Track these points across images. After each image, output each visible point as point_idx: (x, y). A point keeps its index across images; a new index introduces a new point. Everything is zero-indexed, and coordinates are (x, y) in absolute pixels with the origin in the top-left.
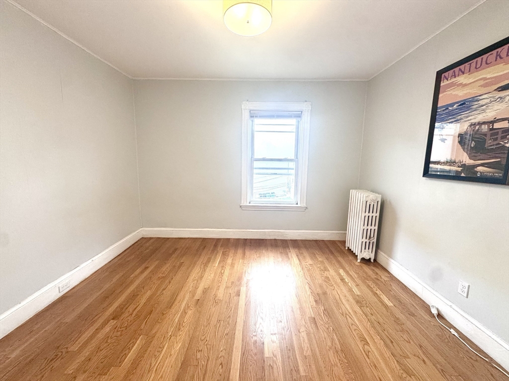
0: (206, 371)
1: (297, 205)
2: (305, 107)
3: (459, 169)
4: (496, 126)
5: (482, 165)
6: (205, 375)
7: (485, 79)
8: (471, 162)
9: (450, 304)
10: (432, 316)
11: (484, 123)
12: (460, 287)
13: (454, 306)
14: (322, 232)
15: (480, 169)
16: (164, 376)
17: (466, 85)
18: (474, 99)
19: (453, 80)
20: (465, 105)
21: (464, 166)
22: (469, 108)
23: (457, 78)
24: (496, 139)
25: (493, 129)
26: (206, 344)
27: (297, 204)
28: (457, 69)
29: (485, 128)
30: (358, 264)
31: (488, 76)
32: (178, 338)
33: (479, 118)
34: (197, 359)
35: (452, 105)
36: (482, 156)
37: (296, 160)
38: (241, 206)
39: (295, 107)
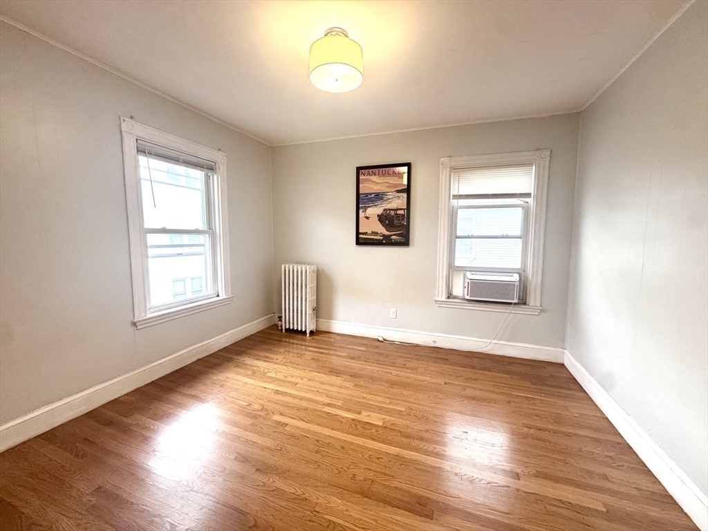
0: (381, 473)
1: (218, 298)
2: (220, 158)
3: (381, 238)
4: (399, 212)
5: (394, 235)
6: (385, 474)
7: (388, 183)
8: (387, 233)
9: (387, 328)
10: (382, 342)
11: (392, 210)
12: (391, 313)
13: (390, 328)
14: (249, 324)
15: (393, 237)
16: (375, 518)
17: (377, 183)
18: (384, 194)
19: (368, 177)
20: (379, 197)
21: (384, 236)
22: (382, 199)
23: (371, 177)
24: (399, 220)
25: (396, 214)
26: (346, 469)
27: (218, 296)
28: (370, 171)
29: (392, 213)
30: (310, 338)
31: (390, 182)
32: (321, 501)
33: (389, 206)
34: (365, 481)
35: (371, 194)
36: (394, 230)
37: (210, 231)
38: (134, 324)
39: (205, 153)
